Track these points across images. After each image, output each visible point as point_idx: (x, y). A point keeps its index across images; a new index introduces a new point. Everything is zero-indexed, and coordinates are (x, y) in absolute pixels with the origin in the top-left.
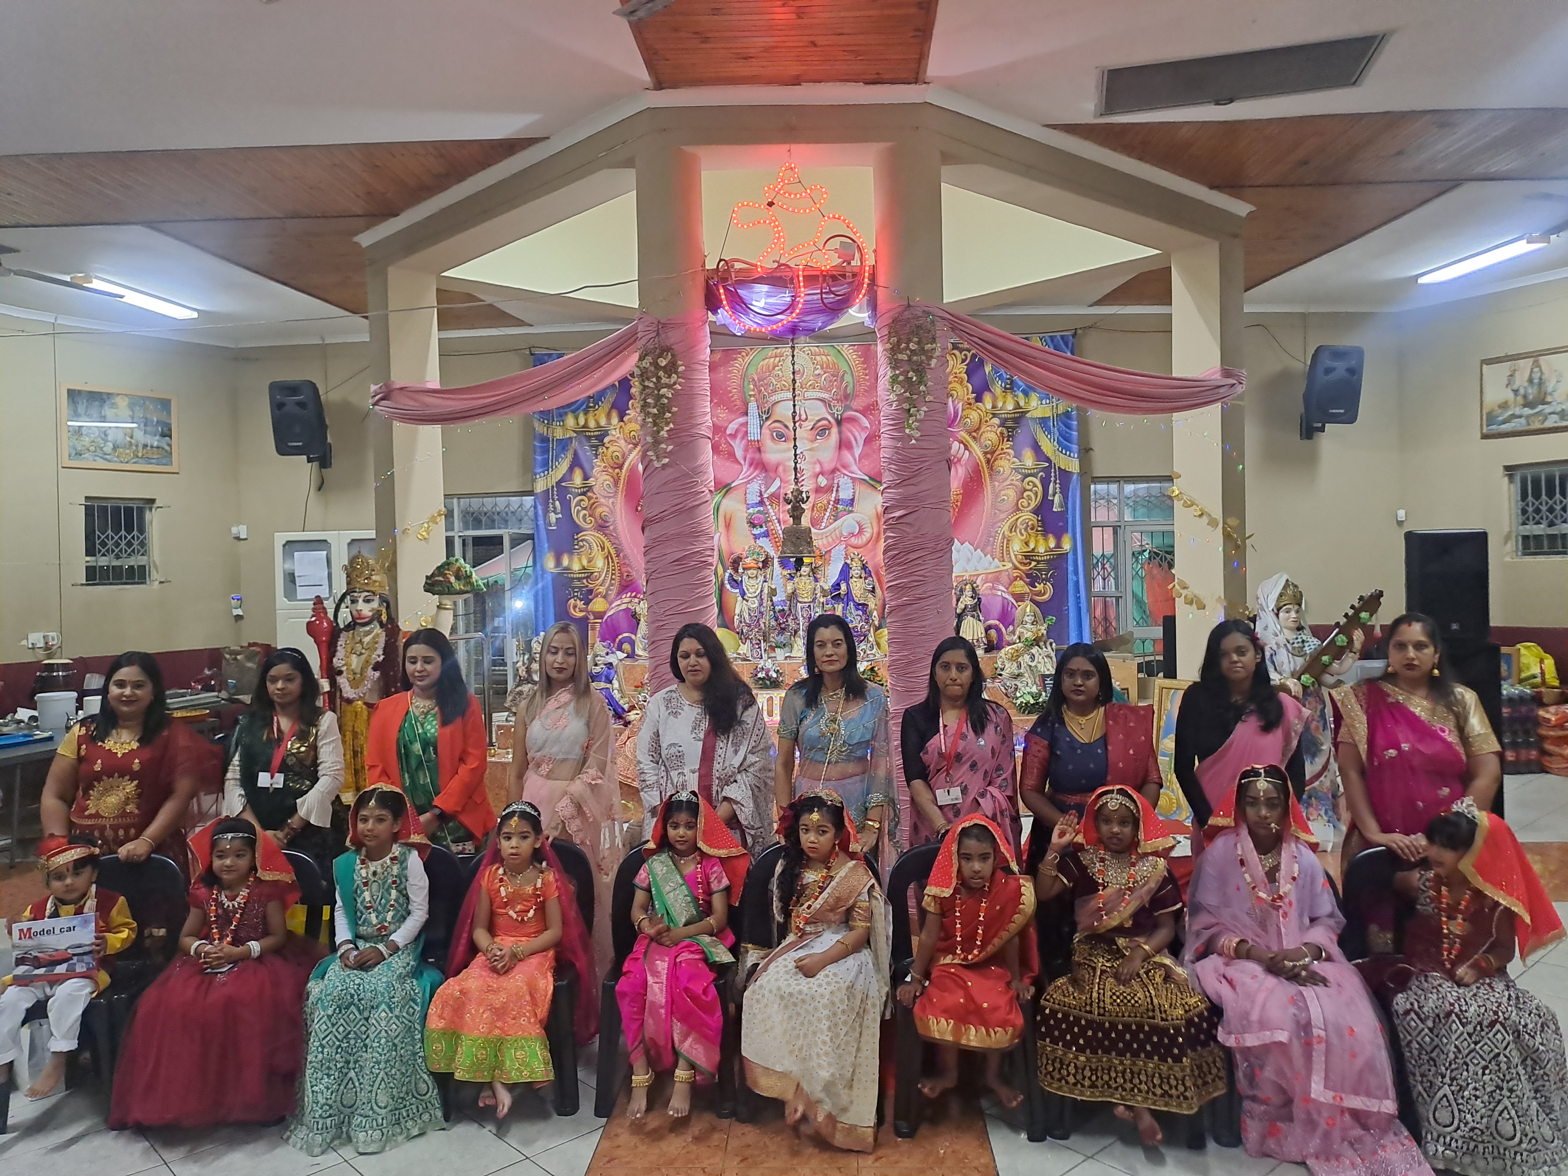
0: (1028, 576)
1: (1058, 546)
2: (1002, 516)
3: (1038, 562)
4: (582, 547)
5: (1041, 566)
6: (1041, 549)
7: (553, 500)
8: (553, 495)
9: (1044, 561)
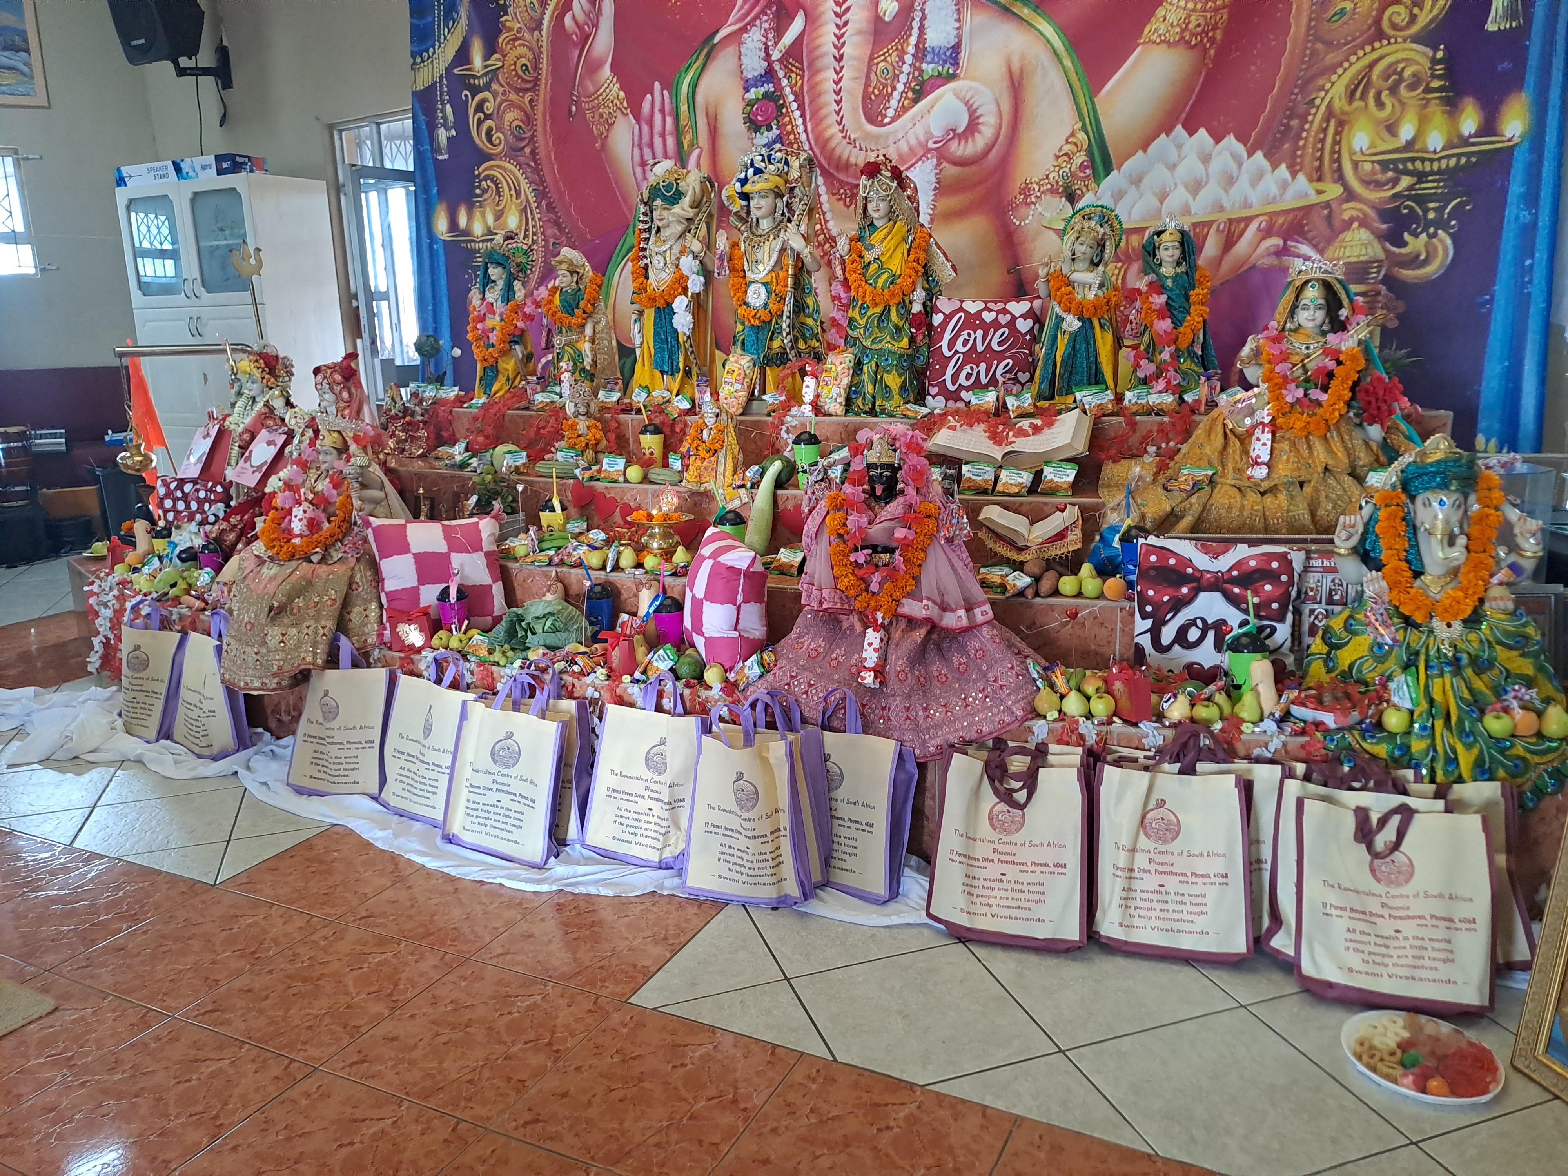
0: (1385, 215)
1: (1489, 127)
2: (1331, 58)
3: (1421, 176)
4: (485, 191)
5: (1428, 188)
6: (1435, 140)
7: (443, 104)
8: (442, 94)
9: (1440, 172)
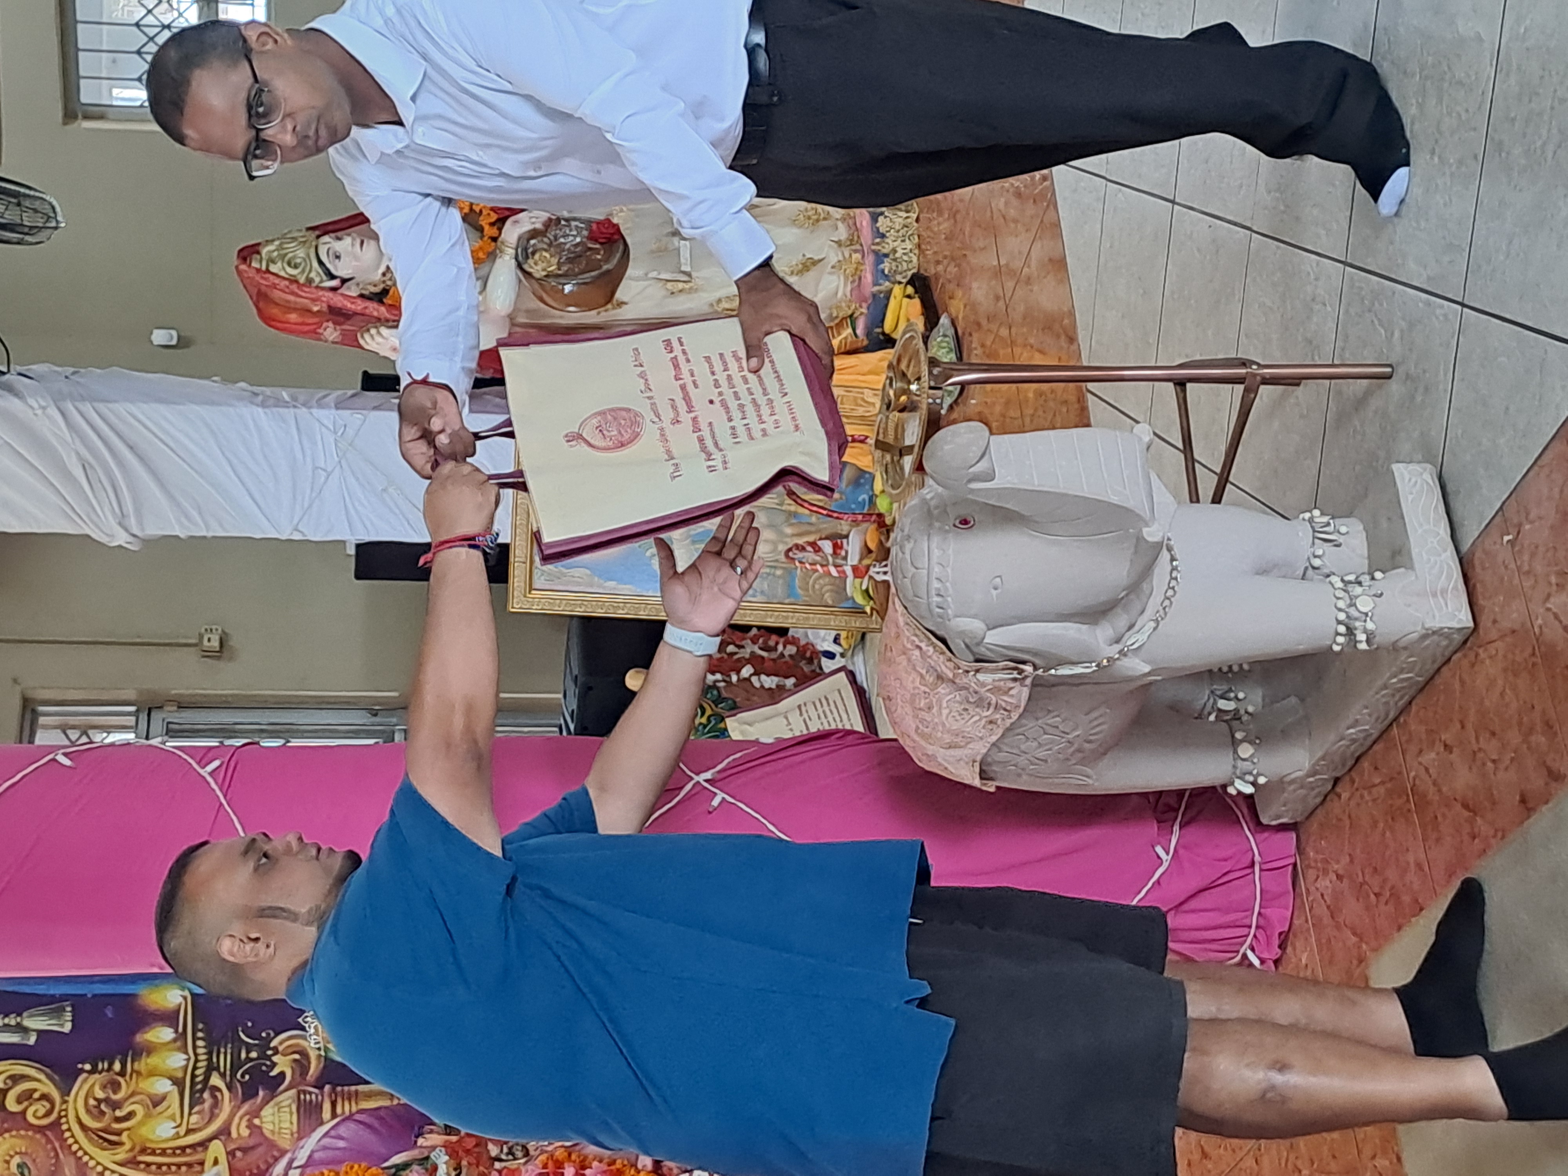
0: (248, 1095)
1: (169, 1018)
5: (224, 1061)
9: (210, 1054)
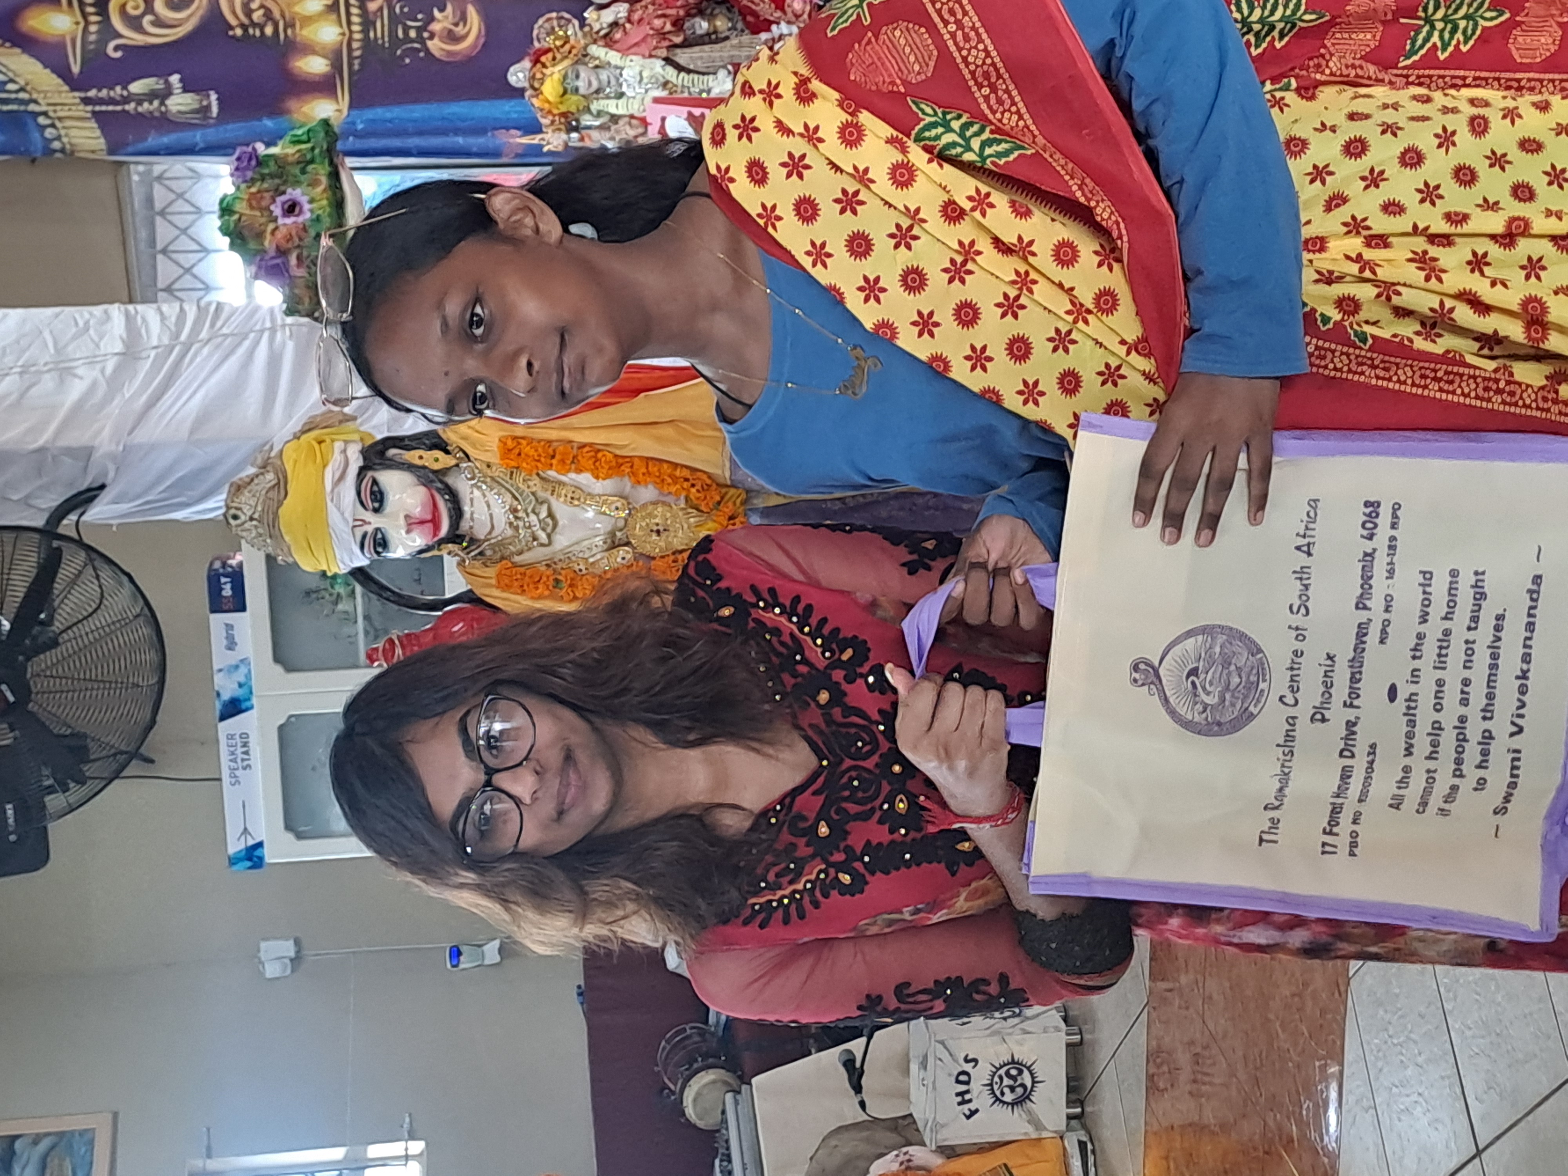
4: (268, 15)
7: (126, 100)
8: (111, 101)
